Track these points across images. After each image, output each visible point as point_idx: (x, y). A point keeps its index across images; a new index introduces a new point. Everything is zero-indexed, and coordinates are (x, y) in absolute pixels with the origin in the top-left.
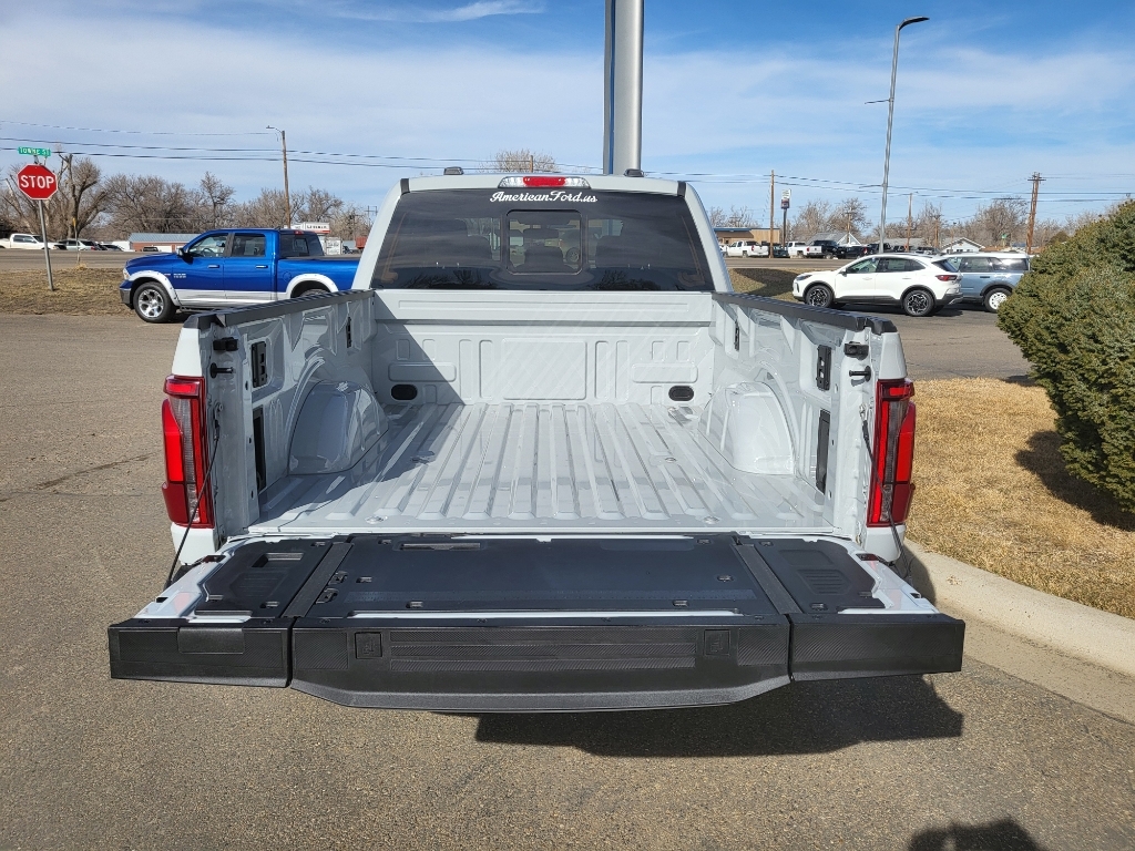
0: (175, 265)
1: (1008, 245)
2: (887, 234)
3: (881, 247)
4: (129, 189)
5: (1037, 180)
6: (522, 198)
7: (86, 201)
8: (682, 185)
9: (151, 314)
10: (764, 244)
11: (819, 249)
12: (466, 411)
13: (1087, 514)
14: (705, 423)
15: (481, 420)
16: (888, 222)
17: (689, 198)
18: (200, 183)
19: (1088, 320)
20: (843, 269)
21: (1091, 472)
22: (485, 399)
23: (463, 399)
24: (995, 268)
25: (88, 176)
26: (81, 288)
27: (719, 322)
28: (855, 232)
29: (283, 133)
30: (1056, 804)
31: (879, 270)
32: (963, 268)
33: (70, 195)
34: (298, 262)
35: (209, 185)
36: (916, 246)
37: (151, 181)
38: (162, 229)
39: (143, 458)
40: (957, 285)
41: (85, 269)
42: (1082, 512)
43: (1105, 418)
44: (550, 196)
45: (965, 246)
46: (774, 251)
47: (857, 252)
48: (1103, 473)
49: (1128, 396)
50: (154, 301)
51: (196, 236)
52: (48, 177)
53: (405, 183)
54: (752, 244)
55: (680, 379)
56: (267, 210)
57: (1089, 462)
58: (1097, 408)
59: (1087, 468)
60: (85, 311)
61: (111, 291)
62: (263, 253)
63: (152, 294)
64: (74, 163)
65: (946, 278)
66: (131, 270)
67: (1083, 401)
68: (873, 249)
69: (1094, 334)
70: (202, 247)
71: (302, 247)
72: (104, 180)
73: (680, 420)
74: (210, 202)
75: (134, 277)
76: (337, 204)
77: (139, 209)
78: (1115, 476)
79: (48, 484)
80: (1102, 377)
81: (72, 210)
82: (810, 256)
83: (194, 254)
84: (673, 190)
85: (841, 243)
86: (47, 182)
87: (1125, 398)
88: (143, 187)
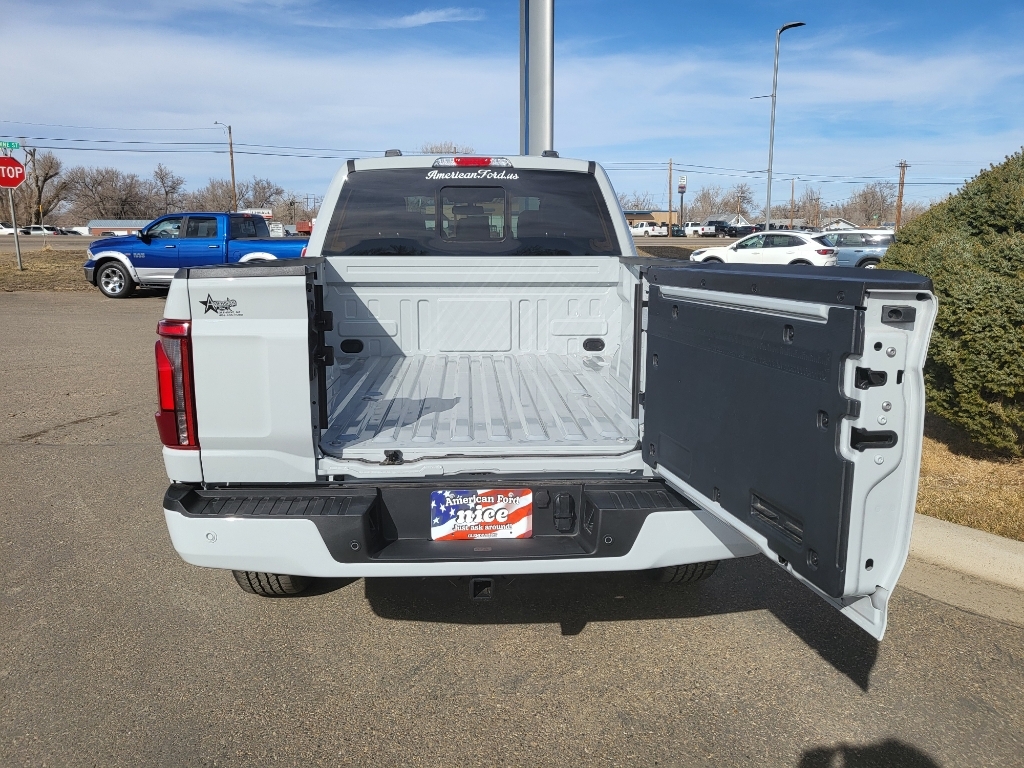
0: (135, 246)
1: (879, 224)
2: (773, 216)
3: (767, 227)
4: (88, 180)
5: (903, 166)
6: (454, 176)
7: (48, 191)
8: (592, 165)
9: (113, 290)
10: (664, 224)
11: (712, 229)
12: (407, 362)
13: (945, 446)
14: (615, 369)
15: (420, 370)
16: (774, 205)
17: (598, 175)
18: (153, 173)
19: (940, 277)
20: (734, 245)
21: (945, 409)
22: (424, 350)
23: (404, 352)
24: (868, 243)
25: (50, 169)
26: (49, 268)
27: (626, 282)
28: (744, 213)
29: (230, 128)
30: (916, 679)
31: (766, 245)
32: (839, 243)
33: (34, 185)
34: (246, 242)
35: (162, 176)
36: (799, 225)
37: (107, 172)
38: (118, 216)
39: (114, 414)
40: (834, 259)
41: (50, 251)
42: (941, 445)
43: (956, 361)
44: (478, 174)
45: (842, 225)
46: (673, 231)
47: (746, 231)
48: (957, 409)
49: (975, 341)
50: (116, 279)
51: (149, 222)
52: (17, 168)
53: (351, 163)
54: (652, 224)
55: (593, 333)
56: (215, 198)
57: (944, 400)
58: (948, 353)
59: (943, 406)
60: (52, 288)
61: (76, 270)
62: (215, 234)
63: (114, 272)
64: (37, 156)
65: (824, 252)
66: (95, 251)
67: (938, 347)
68: (761, 228)
69: (946, 289)
70: (158, 229)
71: (250, 229)
72: (64, 171)
73: (594, 366)
74: (163, 191)
75: (97, 257)
76: (279, 192)
77: (98, 199)
78: (966, 411)
79: (30, 436)
80: (953, 325)
81: (35, 199)
82: (705, 235)
83: (152, 236)
84: (584, 168)
85: (732, 223)
86: (16, 172)
87: (973, 343)
88: (100, 177)
